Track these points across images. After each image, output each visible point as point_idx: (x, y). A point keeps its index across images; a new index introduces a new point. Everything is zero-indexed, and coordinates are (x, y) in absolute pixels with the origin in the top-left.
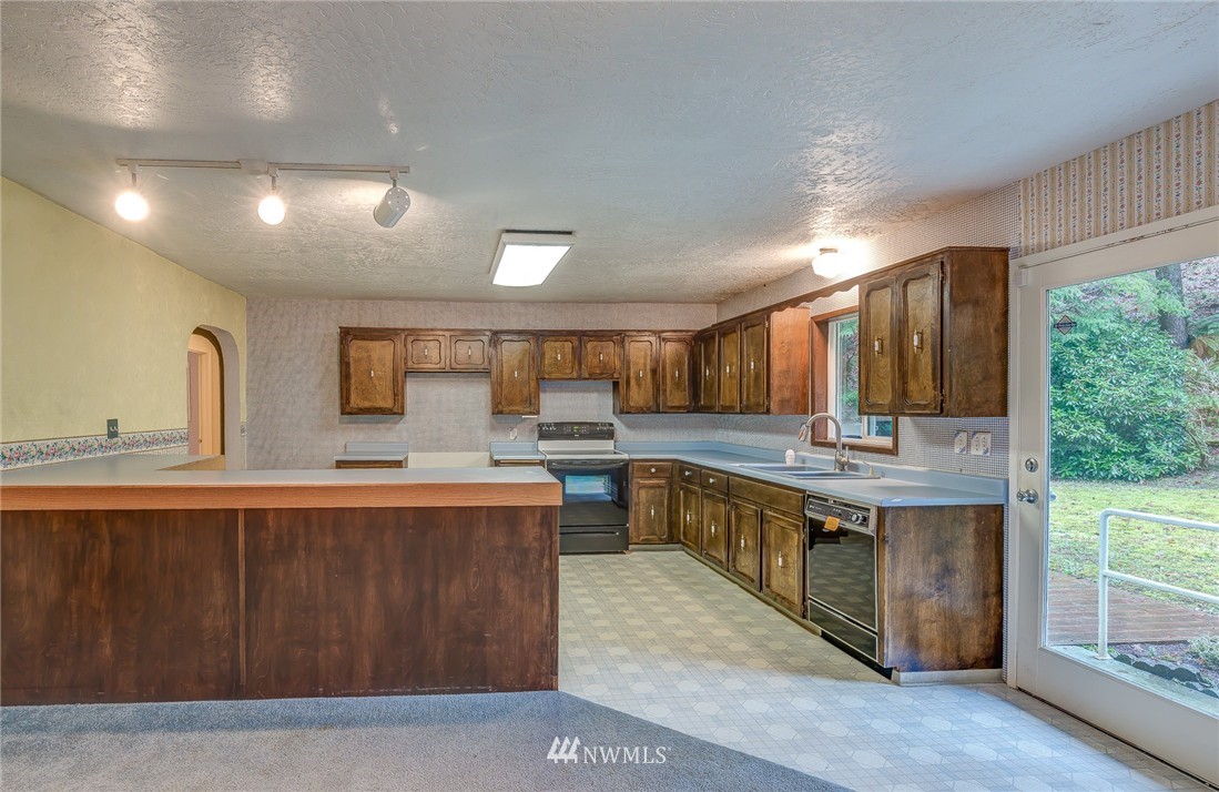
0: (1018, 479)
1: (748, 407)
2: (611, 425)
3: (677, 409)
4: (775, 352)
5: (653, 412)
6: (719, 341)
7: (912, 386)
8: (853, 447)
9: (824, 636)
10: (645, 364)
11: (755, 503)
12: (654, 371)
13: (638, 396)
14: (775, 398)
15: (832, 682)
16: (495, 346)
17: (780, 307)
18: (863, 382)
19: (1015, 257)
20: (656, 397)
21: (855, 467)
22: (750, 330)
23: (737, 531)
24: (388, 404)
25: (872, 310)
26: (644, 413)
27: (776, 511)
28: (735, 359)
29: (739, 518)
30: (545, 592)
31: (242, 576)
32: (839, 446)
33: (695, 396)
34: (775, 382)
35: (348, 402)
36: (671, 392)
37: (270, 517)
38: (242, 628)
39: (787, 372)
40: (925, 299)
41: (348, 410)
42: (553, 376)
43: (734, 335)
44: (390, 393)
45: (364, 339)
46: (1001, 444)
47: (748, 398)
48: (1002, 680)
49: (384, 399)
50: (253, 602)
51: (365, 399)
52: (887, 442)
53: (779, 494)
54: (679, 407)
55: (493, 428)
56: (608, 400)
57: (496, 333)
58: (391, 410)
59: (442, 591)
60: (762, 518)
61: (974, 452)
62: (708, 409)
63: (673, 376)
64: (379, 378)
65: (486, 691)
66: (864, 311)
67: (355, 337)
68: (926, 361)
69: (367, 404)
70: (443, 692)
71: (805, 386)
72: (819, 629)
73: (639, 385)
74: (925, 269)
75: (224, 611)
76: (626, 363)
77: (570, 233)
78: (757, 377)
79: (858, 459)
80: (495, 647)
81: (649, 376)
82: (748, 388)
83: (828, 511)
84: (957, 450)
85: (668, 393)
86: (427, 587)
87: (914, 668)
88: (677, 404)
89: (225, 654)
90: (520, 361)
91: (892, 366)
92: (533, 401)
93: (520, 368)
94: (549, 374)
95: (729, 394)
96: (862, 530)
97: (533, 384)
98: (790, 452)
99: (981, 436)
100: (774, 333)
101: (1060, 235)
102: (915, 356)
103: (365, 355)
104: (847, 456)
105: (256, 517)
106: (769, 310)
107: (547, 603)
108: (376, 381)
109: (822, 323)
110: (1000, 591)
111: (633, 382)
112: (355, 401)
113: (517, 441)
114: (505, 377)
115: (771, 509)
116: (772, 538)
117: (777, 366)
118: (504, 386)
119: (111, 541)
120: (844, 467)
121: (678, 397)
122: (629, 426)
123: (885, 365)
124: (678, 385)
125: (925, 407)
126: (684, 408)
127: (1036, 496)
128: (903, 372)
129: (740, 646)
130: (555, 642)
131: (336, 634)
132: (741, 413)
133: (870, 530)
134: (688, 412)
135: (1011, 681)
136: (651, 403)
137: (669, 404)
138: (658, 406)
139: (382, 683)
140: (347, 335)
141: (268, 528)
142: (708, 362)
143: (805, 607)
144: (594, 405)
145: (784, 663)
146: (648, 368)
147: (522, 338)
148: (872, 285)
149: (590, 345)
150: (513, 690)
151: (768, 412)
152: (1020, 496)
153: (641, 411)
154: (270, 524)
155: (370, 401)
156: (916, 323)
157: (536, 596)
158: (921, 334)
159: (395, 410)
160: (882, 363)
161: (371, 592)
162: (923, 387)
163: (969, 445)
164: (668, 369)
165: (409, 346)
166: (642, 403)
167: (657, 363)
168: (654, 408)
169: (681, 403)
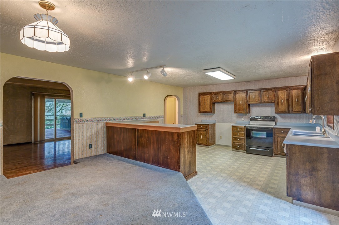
2: (275, 117)
3: (297, 112)
5: (287, 113)
10: (284, 98)
12: (288, 100)
16: (235, 95)
20: (288, 108)
26: (284, 113)
33: (305, 108)
35: (200, 110)
36: (295, 106)
41: (200, 112)
42: (252, 102)
45: (203, 95)
51: (204, 109)
54: (298, 111)
55: (237, 117)
56: (274, 109)
57: (235, 91)
58: (209, 112)
59: (161, 147)
63: (295, 101)
64: (207, 104)
65: (168, 169)
67: (202, 95)
69: (204, 111)
73: (282, 104)
75: (134, 145)
76: (277, 97)
80: (170, 160)
81: (286, 101)
85: (293, 107)
86: (160, 146)
88: (297, 110)
89: (134, 152)
90: (242, 98)
92: (246, 109)
93: (242, 100)
97: (246, 105)
103: (203, 99)
108: (206, 105)
111: (280, 103)
112: (202, 110)
113: (244, 121)
114: (238, 103)
118: (237, 105)
121: (299, 108)
122: (283, 117)
124: (297, 104)
126: (300, 111)
134: (302, 113)
136: (286, 110)
137: (294, 110)
138: (289, 111)
139: (153, 163)
140: (200, 94)
144: (269, 111)
146: (286, 99)
147: (242, 92)
149: (264, 93)
150: (172, 170)
157: (176, 151)
159: (210, 112)
161: (152, 146)
164: (294, 98)
165: (213, 96)
166: (283, 110)
167: (289, 97)
168: (288, 112)
169: (299, 110)
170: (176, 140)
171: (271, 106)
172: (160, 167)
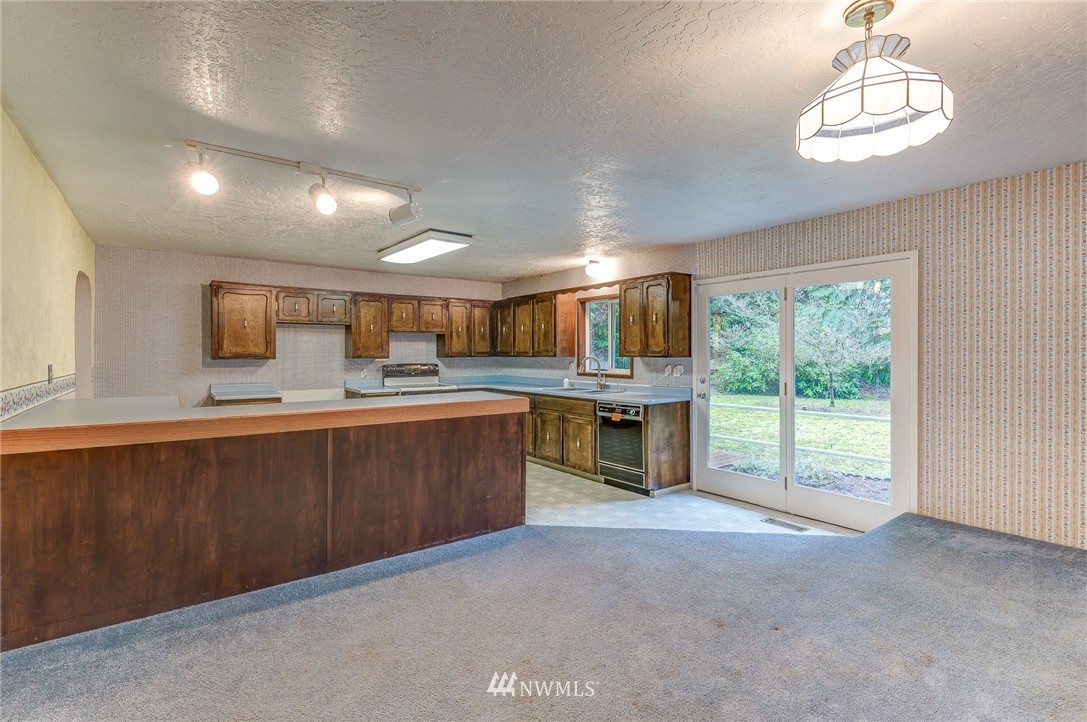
0: (697, 388)
1: (538, 352)
2: (437, 365)
3: (482, 354)
4: (559, 319)
5: (466, 356)
6: (514, 310)
7: (652, 341)
8: (607, 376)
9: (607, 482)
10: (462, 322)
11: (557, 411)
12: (468, 328)
13: (457, 345)
14: (559, 347)
15: (625, 503)
16: (355, 304)
17: (563, 292)
18: (623, 338)
19: (695, 279)
20: (469, 347)
21: (608, 387)
22: (540, 304)
23: (542, 430)
24: (260, 350)
25: (628, 300)
26: (462, 356)
27: (574, 414)
28: (528, 322)
29: (544, 422)
30: (519, 464)
31: (330, 479)
32: (599, 375)
33: (493, 345)
34: (559, 337)
35: (220, 347)
36: (479, 343)
37: (352, 433)
38: (329, 517)
39: (564, 331)
40: (659, 295)
41: (219, 355)
42: (400, 329)
43: (527, 306)
44: (261, 340)
45: (237, 293)
46: (688, 371)
47: (539, 347)
48: (690, 488)
49: (256, 345)
50: (337, 498)
51: (238, 345)
52: (627, 372)
53: (577, 404)
54: (483, 353)
55: (347, 369)
56: (433, 347)
57: (356, 294)
58: (262, 355)
59: (463, 473)
60: (563, 420)
61: (675, 375)
62: (506, 354)
63: (479, 332)
64: (253, 328)
65: (487, 532)
66: (622, 297)
67: (228, 291)
68: (659, 328)
69: (239, 350)
70: (463, 539)
71: (573, 339)
72: (602, 478)
73: (458, 337)
74: (659, 281)
75: (315, 507)
76: (450, 319)
77: (471, 236)
78: (546, 334)
79: (611, 382)
80: (492, 504)
81: (465, 330)
82: (539, 341)
83: (612, 410)
84: (666, 375)
85: (477, 343)
86: (455, 470)
87: (660, 488)
88: (482, 350)
89: (315, 540)
90: (374, 317)
91: (640, 330)
92: (385, 347)
93: (375, 323)
94: (396, 327)
95: (523, 342)
96: (637, 418)
97: (384, 334)
98: (566, 380)
99: (678, 367)
100: (558, 307)
101: (715, 272)
102: (653, 326)
103: (239, 309)
104: (603, 381)
105: (341, 434)
106: (555, 293)
107: (520, 472)
108: (249, 330)
109: (583, 302)
110: (688, 445)
111: (454, 335)
112: (228, 347)
113: (366, 379)
114: (362, 330)
115: (570, 413)
116: (571, 431)
117: (560, 327)
118: (362, 335)
119: (218, 463)
120: (604, 387)
121: (484, 346)
122: (449, 366)
123: (636, 329)
124: (483, 337)
125: (660, 352)
126: (486, 353)
127: (705, 395)
128: (646, 334)
129: (571, 495)
130: (523, 496)
131: (396, 511)
132: (533, 356)
133: (640, 418)
134: (489, 356)
135: (695, 488)
136: (467, 350)
137: (477, 351)
138: (470, 352)
139: (427, 539)
140: (220, 288)
141: (350, 441)
142: (504, 322)
143: (596, 468)
144: (422, 351)
145: (597, 498)
146: (465, 325)
147: (376, 300)
148: (627, 285)
149: (426, 307)
150: (501, 529)
151: (555, 355)
152: (699, 396)
153: (460, 355)
154: (352, 438)
155: (243, 347)
156: (653, 308)
157: (514, 468)
158: (656, 314)
159: (266, 355)
160: (633, 329)
161: (420, 479)
162: (658, 342)
163: (672, 372)
164: (477, 326)
165: (281, 301)
166: (460, 349)
167: (470, 322)
168: (468, 353)
169: (485, 350)
170: (515, 437)
171: (427, 341)
172: (459, 540)
